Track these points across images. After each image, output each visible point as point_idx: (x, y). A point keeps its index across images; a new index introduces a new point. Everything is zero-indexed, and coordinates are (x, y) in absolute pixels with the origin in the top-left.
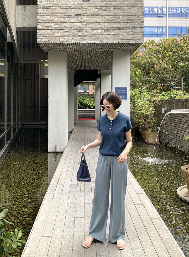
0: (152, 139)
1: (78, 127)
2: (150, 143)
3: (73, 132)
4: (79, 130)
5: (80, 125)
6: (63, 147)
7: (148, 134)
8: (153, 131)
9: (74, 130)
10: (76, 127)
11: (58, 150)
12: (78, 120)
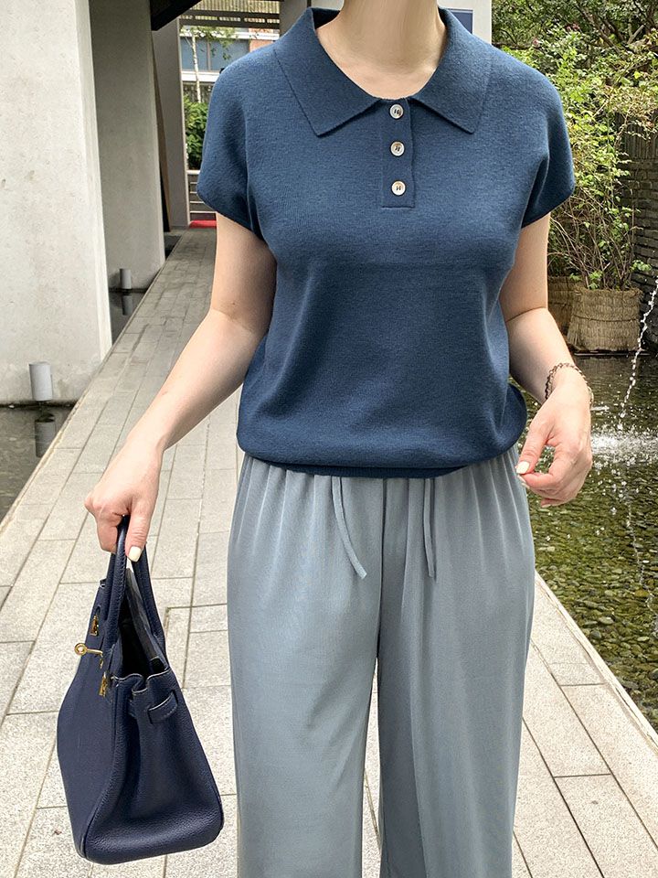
0: (601, 327)
1: (185, 264)
2: (589, 349)
3: (154, 288)
4: (191, 279)
5: (201, 251)
6: (80, 371)
7: (584, 298)
8: (609, 281)
9: (160, 279)
10: (172, 263)
11: (47, 393)
12: (192, 226)
